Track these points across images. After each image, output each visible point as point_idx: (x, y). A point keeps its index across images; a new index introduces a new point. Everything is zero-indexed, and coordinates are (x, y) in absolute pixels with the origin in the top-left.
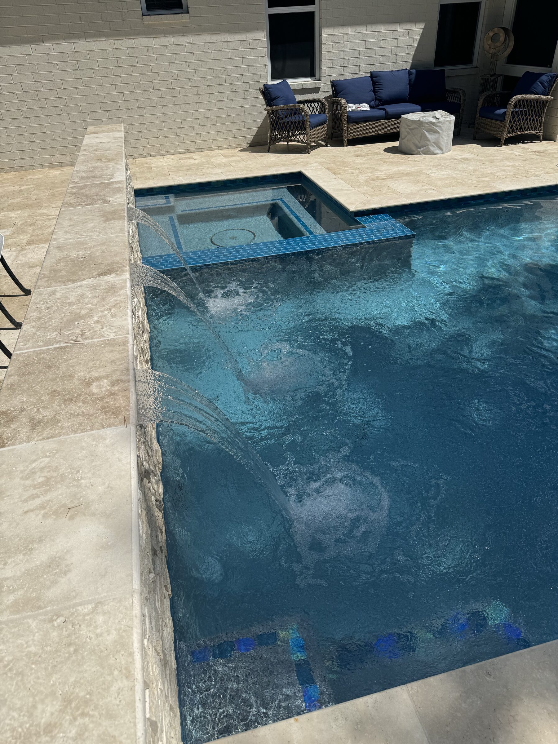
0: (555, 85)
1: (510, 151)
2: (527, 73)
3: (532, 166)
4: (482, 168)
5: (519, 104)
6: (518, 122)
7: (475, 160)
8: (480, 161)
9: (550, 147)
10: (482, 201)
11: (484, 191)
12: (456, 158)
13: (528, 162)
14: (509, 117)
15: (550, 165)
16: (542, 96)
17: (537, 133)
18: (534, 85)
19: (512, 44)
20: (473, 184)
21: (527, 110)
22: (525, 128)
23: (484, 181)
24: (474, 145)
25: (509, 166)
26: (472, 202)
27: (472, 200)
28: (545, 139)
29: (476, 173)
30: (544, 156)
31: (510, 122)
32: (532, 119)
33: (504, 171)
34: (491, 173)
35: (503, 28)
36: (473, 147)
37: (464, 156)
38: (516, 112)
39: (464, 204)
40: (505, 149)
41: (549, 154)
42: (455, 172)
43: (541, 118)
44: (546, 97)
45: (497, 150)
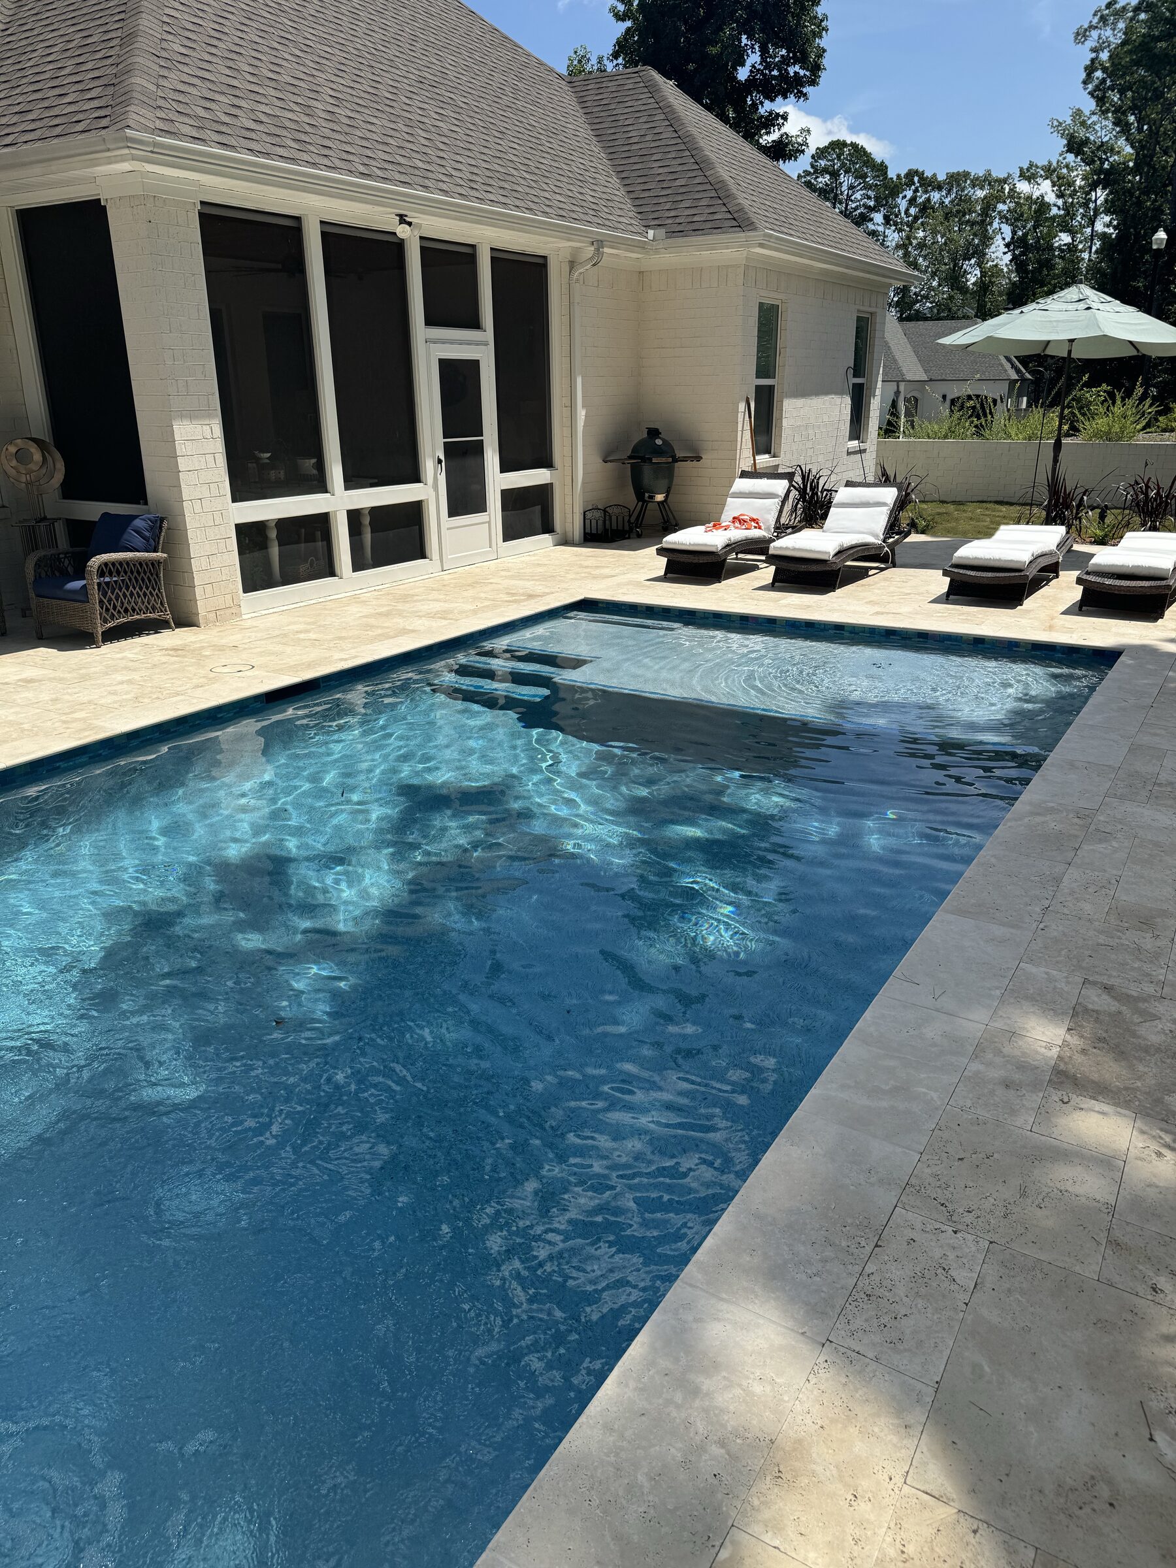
0: (163, 534)
1: (118, 653)
2: (105, 515)
3: (166, 677)
4: (68, 693)
5: (104, 569)
6: (117, 600)
7: (50, 679)
8: (61, 680)
9: (193, 639)
10: (84, 759)
11: (81, 739)
12: (7, 680)
13: (157, 670)
14: (95, 595)
15: (200, 671)
16: (146, 554)
17: (160, 616)
18: (125, 536)
19: (60, 465)
20: (55, 729)
21: (126, 578)
22: (134, 610)
23: (76, 720)
24: (43, 651)
25: (122, 683)
26: (62, 765)
27: (61, 761)
28: (180, 624)
29: (59, 706)
30: (184, 656)
31: (101, 602)
32: (141, 594)
33: (115, 693)
34: (89, 702)
35: (34, 440)
36: (40, 654)
37: (24, 676)
38: (107, 584)
39: (48, 771)
40: (108, 651)
41: (194, 651)
42: (12, 710)
43: (159, 590)
44: (154, 555)
45: (92, 654)
